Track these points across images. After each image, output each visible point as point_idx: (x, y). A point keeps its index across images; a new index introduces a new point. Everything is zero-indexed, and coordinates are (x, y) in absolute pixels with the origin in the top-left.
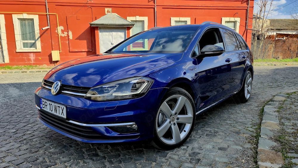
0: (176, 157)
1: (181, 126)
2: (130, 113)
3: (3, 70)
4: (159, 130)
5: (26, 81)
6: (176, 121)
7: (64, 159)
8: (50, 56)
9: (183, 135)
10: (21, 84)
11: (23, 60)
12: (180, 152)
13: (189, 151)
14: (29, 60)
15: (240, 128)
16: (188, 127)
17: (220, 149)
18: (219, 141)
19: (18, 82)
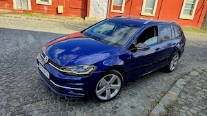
0: (104, 108)
1: (112, 91)
2: (81, 84)
3: (27, 16)
4: (97, 92)
5: (39, 30)
6: (109, 88)
7: (47, 98)
8: (57, 9)
9: (112, 95)
10: (36, 32)
11: (40, 10)
12: (108, 104)
13: (114, 105)
14: (44, 10)
15: (153, 93)
16: (116, 91)
17: (132, 107)
18: (134, 101)
19: (35, 30)
